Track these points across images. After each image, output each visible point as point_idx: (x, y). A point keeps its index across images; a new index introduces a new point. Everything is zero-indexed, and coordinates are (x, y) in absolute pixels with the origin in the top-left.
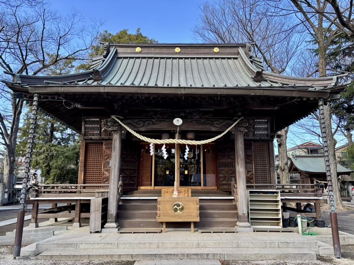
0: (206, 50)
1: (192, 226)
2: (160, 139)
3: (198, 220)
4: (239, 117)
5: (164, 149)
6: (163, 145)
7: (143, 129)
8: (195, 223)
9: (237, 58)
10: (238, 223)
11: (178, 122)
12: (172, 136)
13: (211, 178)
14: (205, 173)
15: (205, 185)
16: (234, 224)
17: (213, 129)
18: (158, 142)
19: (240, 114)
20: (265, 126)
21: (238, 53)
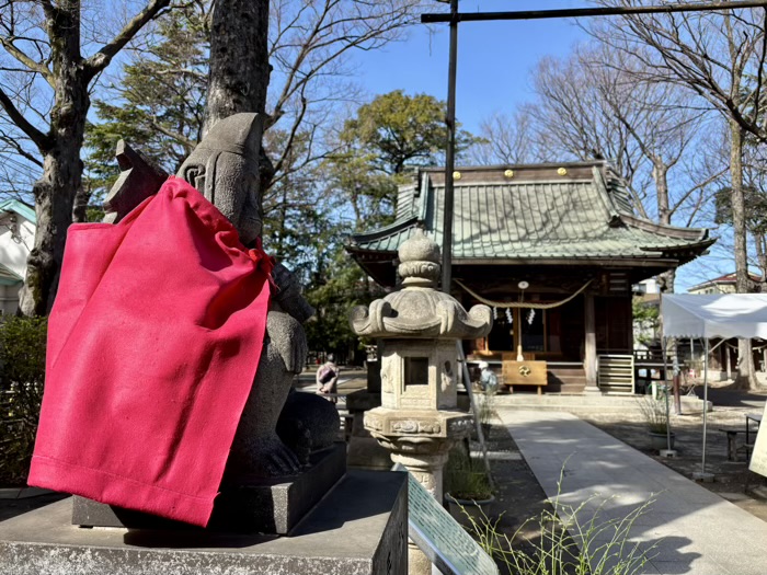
0: (548, 172)
1: (539, 389)
2: (504, 302)
3: (545, 383)
4: (589, 279)
5: (508, 313)
6: (506, 309)
7: (485, 292)
8: (542, 387)
9: (589, 183)
10: (587, 388)
11: (523, 285)
12: (515, 299)
13: (555, 340)
14: (548, 334)
15: (548, 349)
16: (582, 389)
17: (562, 292)
18: (503, 305)
19: (590, 275)
20: (623, 281)
21: (591, 176)
